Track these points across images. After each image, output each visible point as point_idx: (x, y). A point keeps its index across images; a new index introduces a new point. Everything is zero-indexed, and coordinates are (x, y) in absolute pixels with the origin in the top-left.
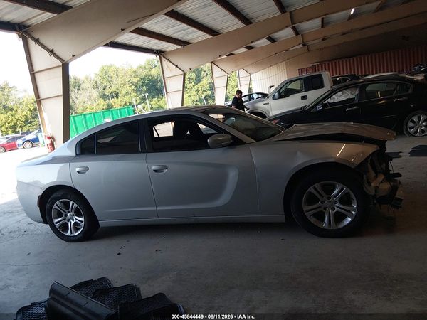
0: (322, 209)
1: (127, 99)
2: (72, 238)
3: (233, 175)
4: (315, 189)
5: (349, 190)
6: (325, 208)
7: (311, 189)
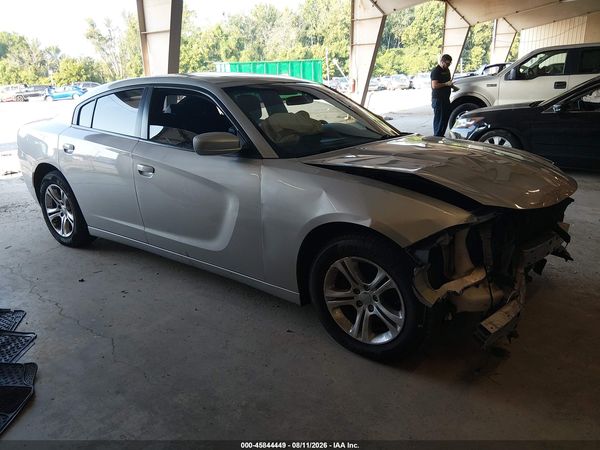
0: (352, 303)
1: (334, 48)
2: (62, 240)
3: (232, 208)
4: (343, 264)
5: (394, 285)
6: (359, 304)
7: (338, 264)
